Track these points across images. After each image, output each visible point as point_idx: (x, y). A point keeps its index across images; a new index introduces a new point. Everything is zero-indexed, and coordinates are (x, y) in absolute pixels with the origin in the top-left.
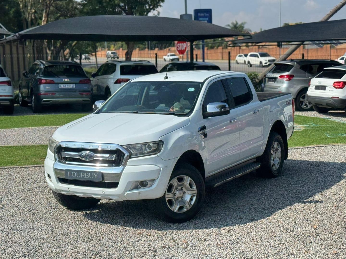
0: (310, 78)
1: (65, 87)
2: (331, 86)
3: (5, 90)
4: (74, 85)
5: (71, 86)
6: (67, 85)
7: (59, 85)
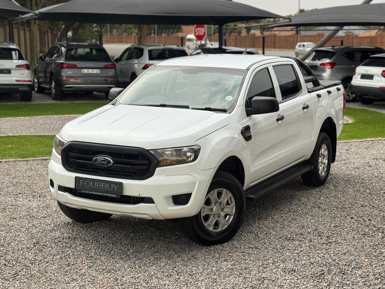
0: (353, 66)
1: (88, 72)
2: (379, 75)
3: (24, 74)
4: (99, 70)
5: (95, 71)
6: (91, 71)
7: (83, 70)
